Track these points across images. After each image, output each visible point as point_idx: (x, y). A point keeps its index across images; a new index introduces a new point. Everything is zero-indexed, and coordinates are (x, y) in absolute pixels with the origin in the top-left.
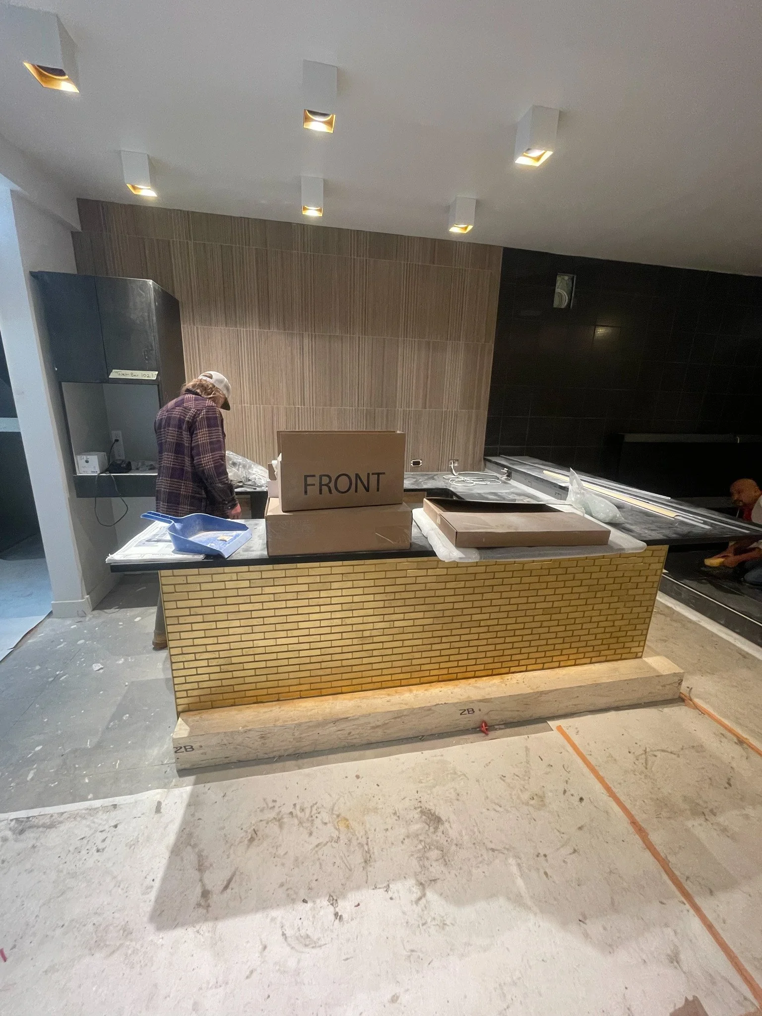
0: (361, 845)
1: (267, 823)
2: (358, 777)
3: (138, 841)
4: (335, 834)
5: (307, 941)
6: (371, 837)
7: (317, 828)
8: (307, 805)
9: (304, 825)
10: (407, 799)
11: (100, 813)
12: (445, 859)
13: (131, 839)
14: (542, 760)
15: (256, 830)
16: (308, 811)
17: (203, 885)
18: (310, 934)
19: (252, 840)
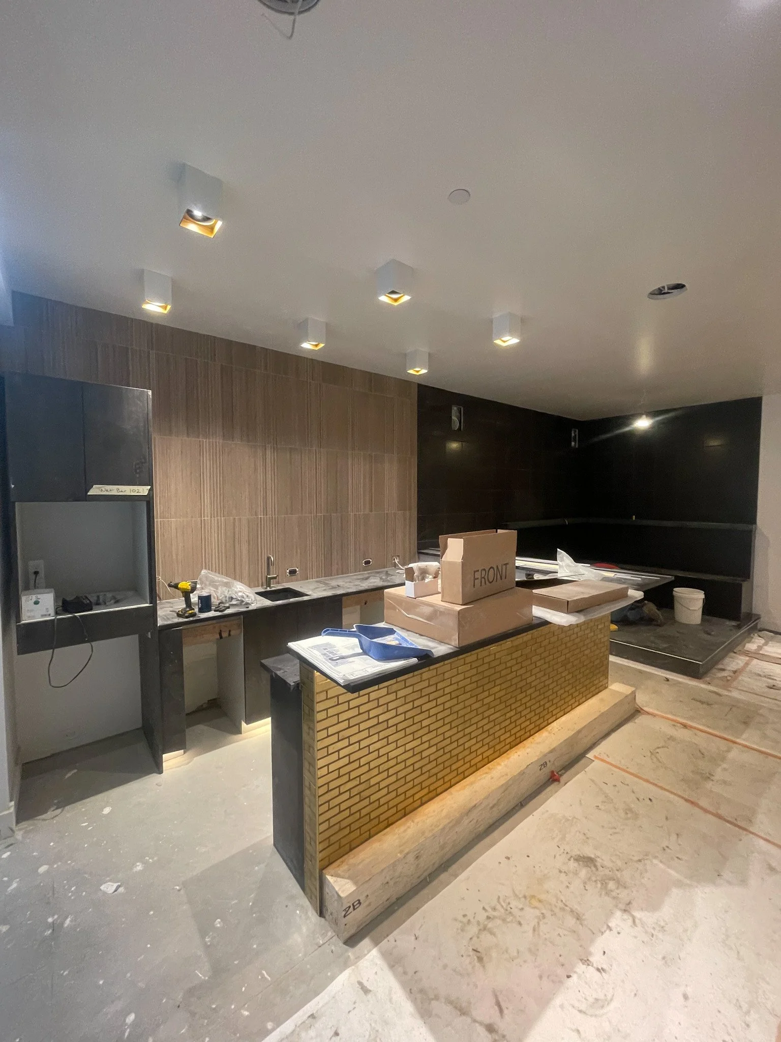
0: (562, 909)
1: (478, 937)
2: (508, 858)
3: (377, 1031)
4: (537, 913)
5: (599, 1003)
6: (562, 898)
7: (520, 916)
8: (494, 902)
9: (508, 920)
10: (557, 856)
11: (303, 1034)
12: (620, 884)
13: (368, 1033)
14: (607, 784)
15: (475, 949)
16: (498, 907)
17: (481, 1023)
18: (597, 997)
19: (480, 959)
